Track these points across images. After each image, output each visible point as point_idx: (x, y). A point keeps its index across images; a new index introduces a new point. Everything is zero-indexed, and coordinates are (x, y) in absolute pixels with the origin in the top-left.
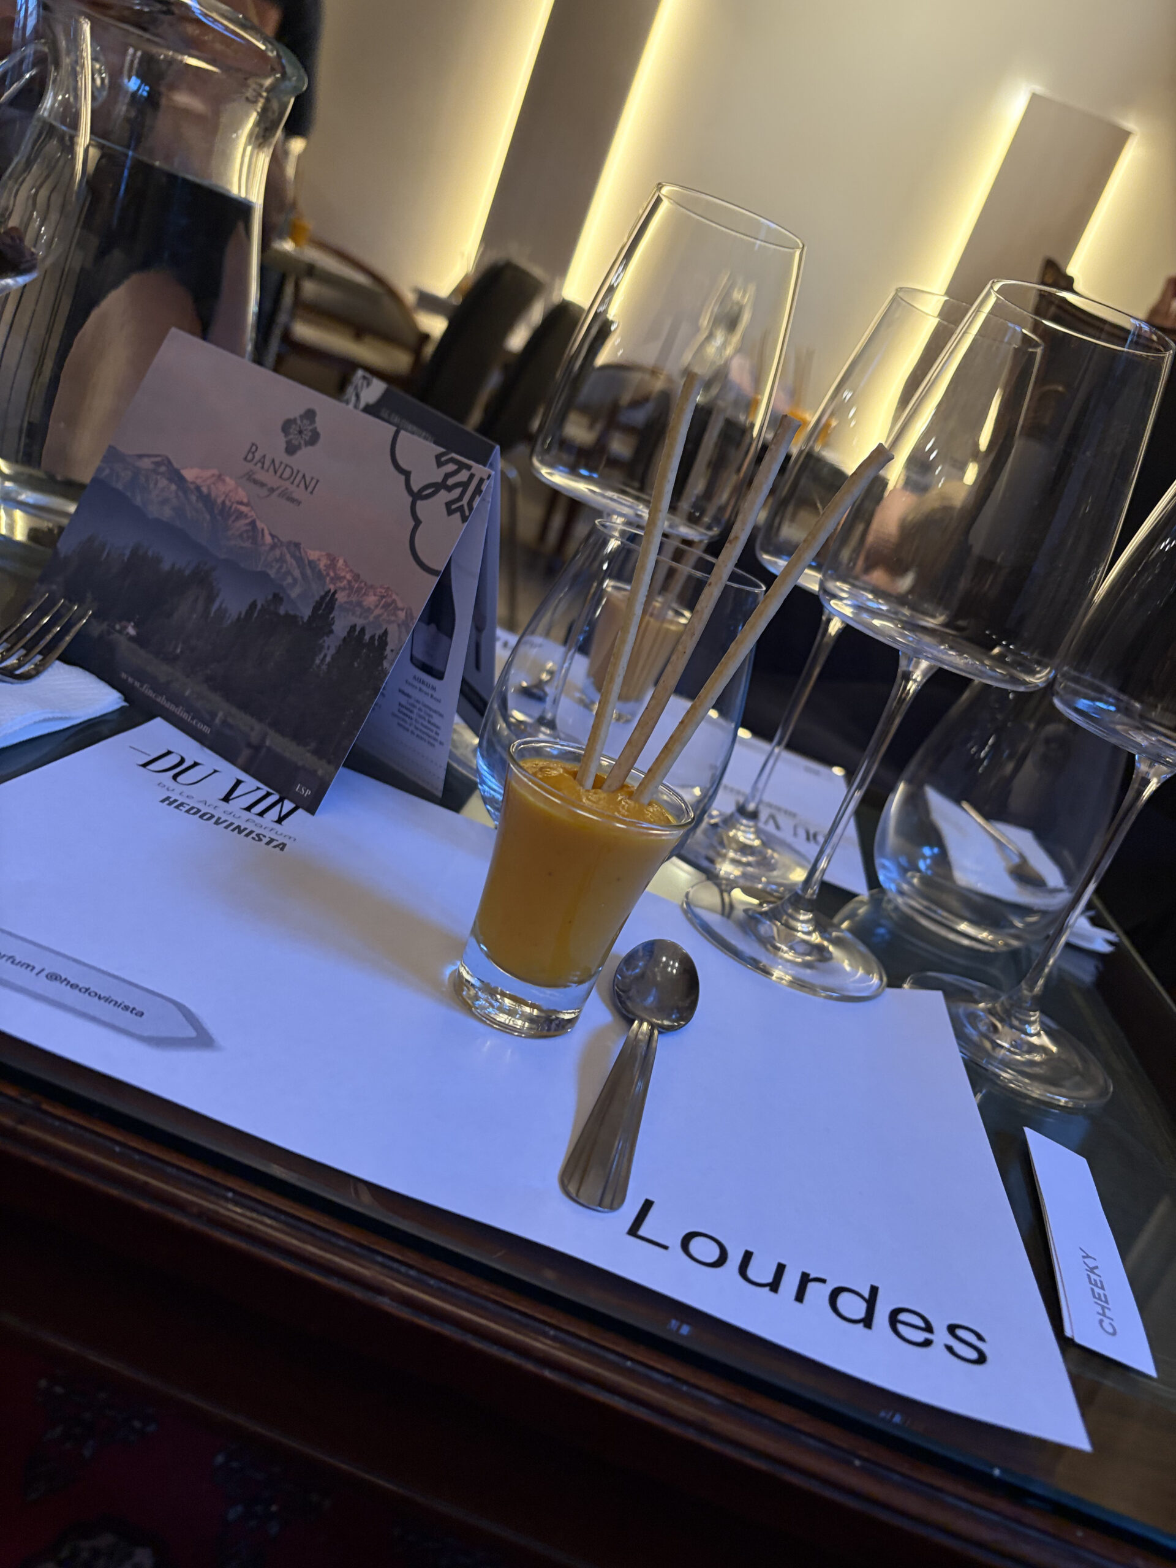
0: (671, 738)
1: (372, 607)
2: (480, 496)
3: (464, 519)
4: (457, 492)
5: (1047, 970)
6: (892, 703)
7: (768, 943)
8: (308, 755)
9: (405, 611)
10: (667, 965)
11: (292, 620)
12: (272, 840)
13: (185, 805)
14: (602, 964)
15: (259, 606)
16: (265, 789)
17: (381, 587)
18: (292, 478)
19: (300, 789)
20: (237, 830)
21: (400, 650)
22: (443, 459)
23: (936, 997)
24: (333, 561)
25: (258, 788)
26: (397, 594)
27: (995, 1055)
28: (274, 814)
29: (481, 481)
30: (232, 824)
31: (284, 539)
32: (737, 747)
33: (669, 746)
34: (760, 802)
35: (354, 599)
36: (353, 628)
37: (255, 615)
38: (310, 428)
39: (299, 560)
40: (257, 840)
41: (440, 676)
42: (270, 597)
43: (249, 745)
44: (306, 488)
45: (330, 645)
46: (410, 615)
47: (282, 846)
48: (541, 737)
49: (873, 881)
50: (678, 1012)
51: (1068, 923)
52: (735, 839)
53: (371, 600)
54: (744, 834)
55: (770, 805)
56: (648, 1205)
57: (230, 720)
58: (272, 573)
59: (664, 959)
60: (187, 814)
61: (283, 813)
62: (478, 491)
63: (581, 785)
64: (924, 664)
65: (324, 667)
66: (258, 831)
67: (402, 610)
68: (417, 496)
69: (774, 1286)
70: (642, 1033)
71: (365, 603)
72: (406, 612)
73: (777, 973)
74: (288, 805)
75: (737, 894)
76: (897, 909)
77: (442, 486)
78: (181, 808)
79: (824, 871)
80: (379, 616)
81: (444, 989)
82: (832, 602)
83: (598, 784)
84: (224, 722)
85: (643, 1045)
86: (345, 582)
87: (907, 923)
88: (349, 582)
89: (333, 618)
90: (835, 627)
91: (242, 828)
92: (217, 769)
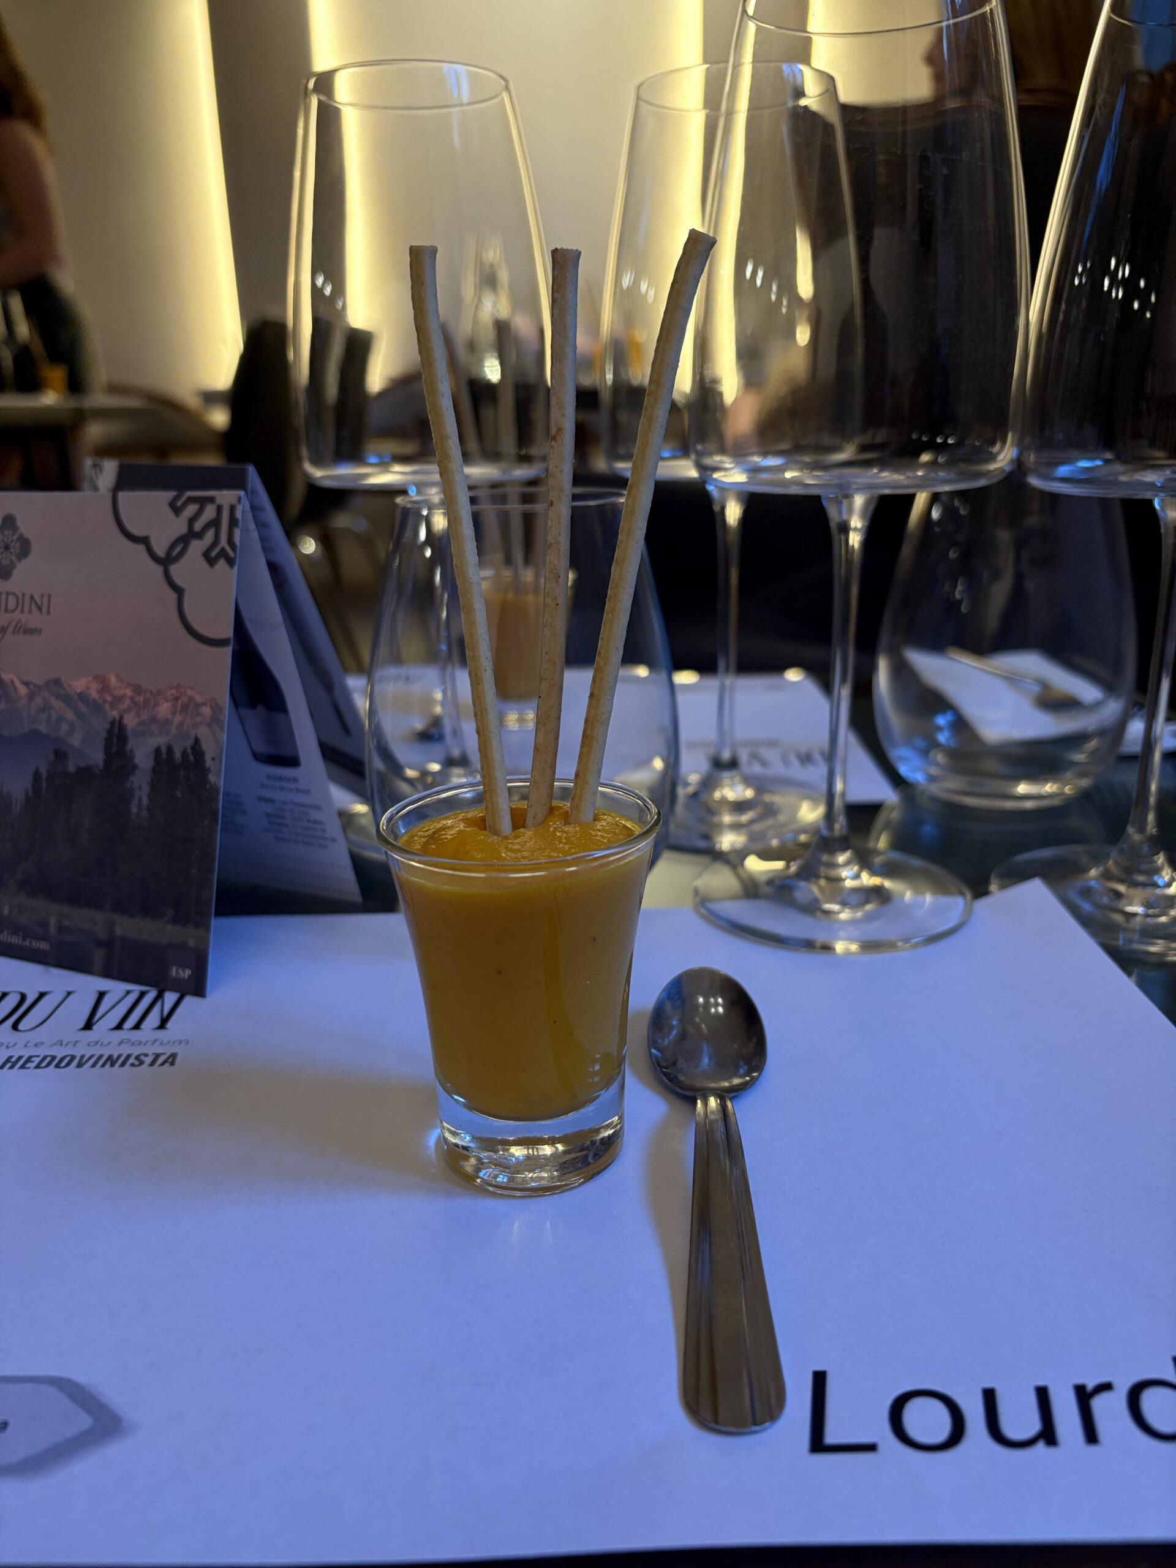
0: (586, 721)
1: (169, 716)
2: (238, 527)
3: (231, 562)
4: (210, 535)
5: (1152, 800)
6: (839, 571)
7: (812, 909)
8: (169, 927)
9: (208, 705)
10: (707, 1005)
11: (85, 773)
12: (157, 1056)
13: (33, 1059)
14: (622, 1041)
15: (44, 774)
16: (137, 989)
17: (171, 688)
18: (20, 607)
19: (177, 973)
20: (109, 1064)
21: (221, 754)
22: (179, 504)
23: (1035, 890)
24: (102, 681)
25: (128, 992)
26: (192, 688)
27: (1131, 926)
28: (154, 1019)
29: (232, 509)
30: (100, 1057)
31: (39, 680)
32: (680, 698)
33: (588, 733)
34: (734, 746)
35: (145, 716)
36: (157, 751)
37: (44, 785)
38: (15, 538)
39: (66, 698)
40: (137, 1066)
41: (293, 762)
42: (52, 757)
43: (100, 944)
44: (40, 609)
45: (140, 783)
46: (217, 708)
47: (172, 1059)
48: (456, 780)
49: (896, 780)
50: (746, 1064)
51: (1155, 735)
52: (724, 801)
53: (164, 709)
54: (732, 791)
55: (746, 744)
56: (820, 1380)
57: (66, 923)
58: (42, 728)
59: (701, 1000)
60: (38, 1071)
61: (166, 1012)
62: (233, 522)
63: (496, 832)
64: (859, 501)
65: (145, 813)
66: (136, 1051)
67: (205, 704)
68: (166, 562)
69: (1048, 1435)
70: (712, 1112)
71: (159, 717)
72: (211, 706)
73: (840, 947)
74: (170, 998)
75: (754, 864)
76: (934, 799)
77: (191, 535)
78: (29, 1065)
79: (843, 794)
80: (182, 723)
81: (433, 1170)
82: (716, 475)
83: (519, 821)
84: (61, 929)
85: (720, 1126)
86: (128, 702)
87: (952, 811)
88: (132, 699)
89: (131, 751)
90: (733, 513)
91: (115, 1057)
92: (70, 989)
